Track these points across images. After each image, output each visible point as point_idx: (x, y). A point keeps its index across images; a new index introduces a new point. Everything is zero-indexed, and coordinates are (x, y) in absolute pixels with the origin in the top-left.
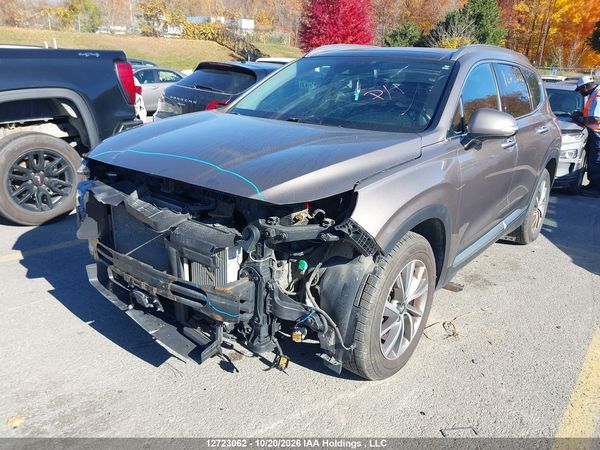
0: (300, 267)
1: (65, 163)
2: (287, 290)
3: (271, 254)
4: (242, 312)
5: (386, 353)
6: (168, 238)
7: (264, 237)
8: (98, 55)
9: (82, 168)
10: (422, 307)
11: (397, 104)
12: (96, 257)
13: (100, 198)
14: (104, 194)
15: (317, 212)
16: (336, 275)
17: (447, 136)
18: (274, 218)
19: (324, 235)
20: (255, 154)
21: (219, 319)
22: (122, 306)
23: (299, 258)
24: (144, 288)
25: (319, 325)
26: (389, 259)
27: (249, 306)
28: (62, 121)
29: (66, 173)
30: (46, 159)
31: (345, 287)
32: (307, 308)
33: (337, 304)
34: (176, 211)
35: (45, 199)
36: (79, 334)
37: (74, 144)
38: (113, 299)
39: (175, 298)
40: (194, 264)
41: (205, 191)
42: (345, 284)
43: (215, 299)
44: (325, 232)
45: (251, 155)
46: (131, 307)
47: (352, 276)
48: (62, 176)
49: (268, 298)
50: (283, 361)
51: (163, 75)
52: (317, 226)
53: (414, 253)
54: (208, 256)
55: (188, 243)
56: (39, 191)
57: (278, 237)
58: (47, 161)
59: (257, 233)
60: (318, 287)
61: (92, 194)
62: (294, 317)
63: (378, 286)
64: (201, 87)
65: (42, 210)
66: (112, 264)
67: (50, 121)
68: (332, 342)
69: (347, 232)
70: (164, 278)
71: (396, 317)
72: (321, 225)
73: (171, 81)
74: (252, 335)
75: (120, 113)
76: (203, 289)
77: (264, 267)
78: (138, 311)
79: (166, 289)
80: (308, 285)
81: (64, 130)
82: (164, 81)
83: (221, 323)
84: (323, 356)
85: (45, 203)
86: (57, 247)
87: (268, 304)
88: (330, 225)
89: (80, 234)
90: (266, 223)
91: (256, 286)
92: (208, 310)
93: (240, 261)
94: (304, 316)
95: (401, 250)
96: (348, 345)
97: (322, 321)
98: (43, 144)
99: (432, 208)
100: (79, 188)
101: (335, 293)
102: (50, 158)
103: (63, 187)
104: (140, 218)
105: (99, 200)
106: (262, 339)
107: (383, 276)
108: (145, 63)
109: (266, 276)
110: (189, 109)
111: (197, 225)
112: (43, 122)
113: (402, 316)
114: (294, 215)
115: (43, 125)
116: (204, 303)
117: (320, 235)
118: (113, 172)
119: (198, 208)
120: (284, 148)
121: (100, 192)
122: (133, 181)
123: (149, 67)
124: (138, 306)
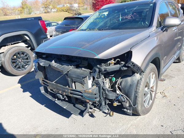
0: (113, 80)
1: (28, 55)
2: (109, 88)
3: (103, 77)
4: (96, 98)
5: (145, 106)
6: (67, 75)
7: (100, 71)
8: (33, 19)
9: (34, 55)
10: (155, 88)
11: (137, 20)
12: (43, 84)
13: (42, 64)
14: (43, 63)
15: (117, 60)
16: (126, 82)
17: (156, 28)
18: (103, 64)
19: (122, 68)
20: (92, 43)
21: (88, 101)
22: (53, 99)
23: (112, 77)
24: (60, 93)
25: (123, 100)
26: (144, 74)
27: (98, 96)
28: (25, 41)
29: (28, 58)
30: (22, 54)
31: (131, 85)
32: (118, 94)
33: (128, 92)
34: (68, 66)
35: (23, 67)
36: (40, 110)
37: (30, 48)
38: (50, 97)
39: (72, 95)
40: (76, 83)
41: (77, 57)
42: (130, 84)
43: (86, 95)
44: (122, 67)
45: (91, 43)
46: (56, 99)
47: (132, 81)
48: (27, 59)
49: (104, 92)
50: (111, 113)
51: (53, 24)
52: (119, 65)
53: (152, 70)
54: (81, 80)
55: (74, 76)
56: (21, 64)
57: (105, 71)
58: (22, 55)
59: (97, 70)
60: (120, 86)
61: (39, 63)
62: (114, 98)
63: (142, 83)
64: (66, 25)
65: (23, 70)
66: (48, 86)
67: (21, 42)
68: (127, 105)
69: (130, 66)
70: (67, 89)
71: (148, 94)
72: (120, 65)
73: (56, 25)
74: (99, 105)
75: (42, 36)
76: (81, 92)
77: (101, 82)
78: (59, 101)
79: (68, 93)
80: (117, 86)
81: (26, 44)
82: (53, 26)
83: (88, 102)
84: (125, 110)
85: (23, 68)
86: (29, 81)
87: (104, 94)
88: (123, 64)
89: (36, 77)
90: (100, 66)
91: (99, 88)
92: (83, 99)
93: (92, 80)
94: (117, 97)
95: (148, 70)
96: (134, 106)
97: (124, 98)
98: (20, 50)
99: (156, 54)
100: (34, 62)
101: (127, 88)
102: (23, 54)
103: (28, 62)
104: (56, 69)
105: (42, 65)
106: (103, 106)
107: (143, 80)
108: (47, 21)
109: (102, 85)
110: (63, 32)
111: (76, 70)
112: (19, 42)
113: (149, 93)
114: (109, 62)
115: (19, 44)
116: (82, 96)
117: (120, 68)
118: (44, 55)
119: (75, 64)
120: (102, 39)
121: (41, 62)
122: (52, 57)
123: (48, 22)
124: (59, 99)
